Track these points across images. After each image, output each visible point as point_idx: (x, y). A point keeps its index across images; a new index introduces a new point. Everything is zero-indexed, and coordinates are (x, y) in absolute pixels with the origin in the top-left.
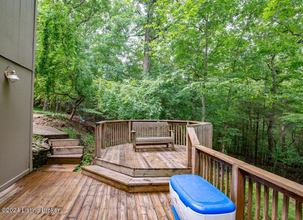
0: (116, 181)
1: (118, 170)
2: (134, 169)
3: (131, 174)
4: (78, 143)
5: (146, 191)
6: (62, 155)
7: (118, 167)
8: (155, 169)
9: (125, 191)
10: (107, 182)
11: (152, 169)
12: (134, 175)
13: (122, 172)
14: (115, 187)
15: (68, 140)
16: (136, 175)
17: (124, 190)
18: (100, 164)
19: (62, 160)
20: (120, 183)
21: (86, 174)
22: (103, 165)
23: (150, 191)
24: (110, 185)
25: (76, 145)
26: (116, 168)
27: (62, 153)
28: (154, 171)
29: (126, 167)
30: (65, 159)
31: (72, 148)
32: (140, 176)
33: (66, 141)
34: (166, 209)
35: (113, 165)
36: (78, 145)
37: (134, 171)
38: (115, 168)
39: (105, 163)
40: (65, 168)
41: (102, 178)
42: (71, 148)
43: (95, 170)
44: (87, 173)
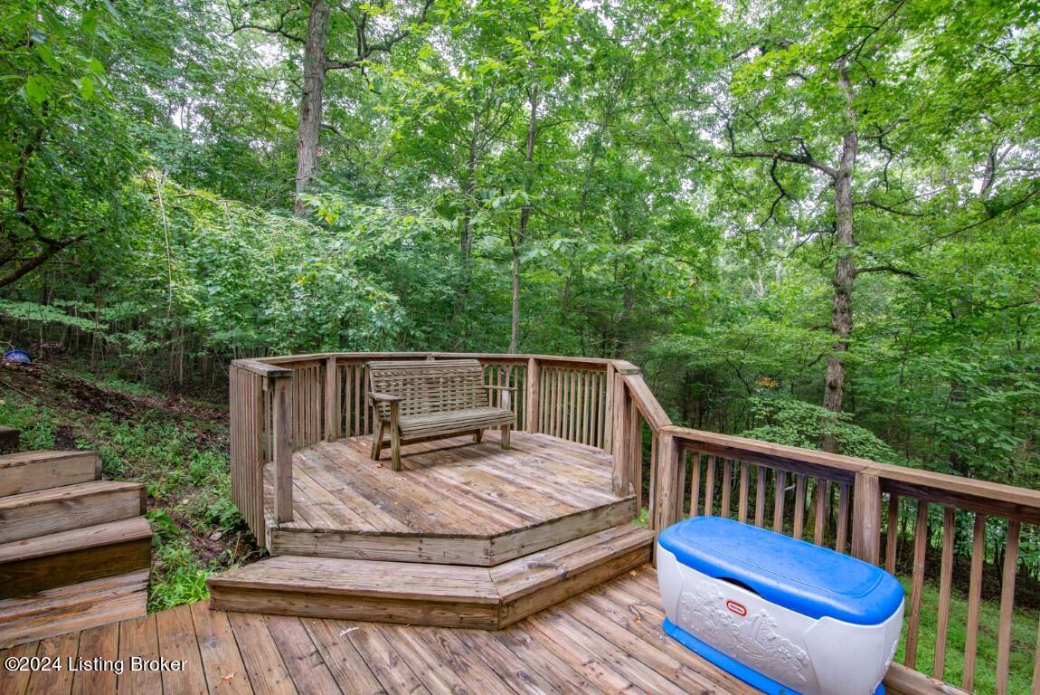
0: (437, 599)
1: (413, 555)
2: (491, 537)
3: (479, 557)
4: (91, 470)
5: (548, 603)
6: (24, 539)
7: (407, 545)
8: (551, 522)
9: (482, 629)
10: (383, 613)
11: (542, 524)
12: (492, 560)
13: (429, 559)
14: (428, 626)
15: (33, 462)
16: (497, 559)
17: (476, 625)
18: (301, 548)
19: (42, 569)
20: (454, 604)
21: (252, 608)
22: (321, 548)
23: (558, 599)
24: (403, 624)
25: (84, 478)
26: (399, 547)
27: (13, 534)
28: (547, 528)
29: (452, 537)
30: (62, 561)
31: (77, 500)
32: (510, 555)
33: (22, 464)
34: (659, 643)
35: (383, 538)
36: (93, 476)
37: (493, 544)
38: (392, 548)
39: (337, 538)
40: (84, 608)
41: (350, 604)
42: (71, 500)
43: (303, 579)
44: (253, 600)
